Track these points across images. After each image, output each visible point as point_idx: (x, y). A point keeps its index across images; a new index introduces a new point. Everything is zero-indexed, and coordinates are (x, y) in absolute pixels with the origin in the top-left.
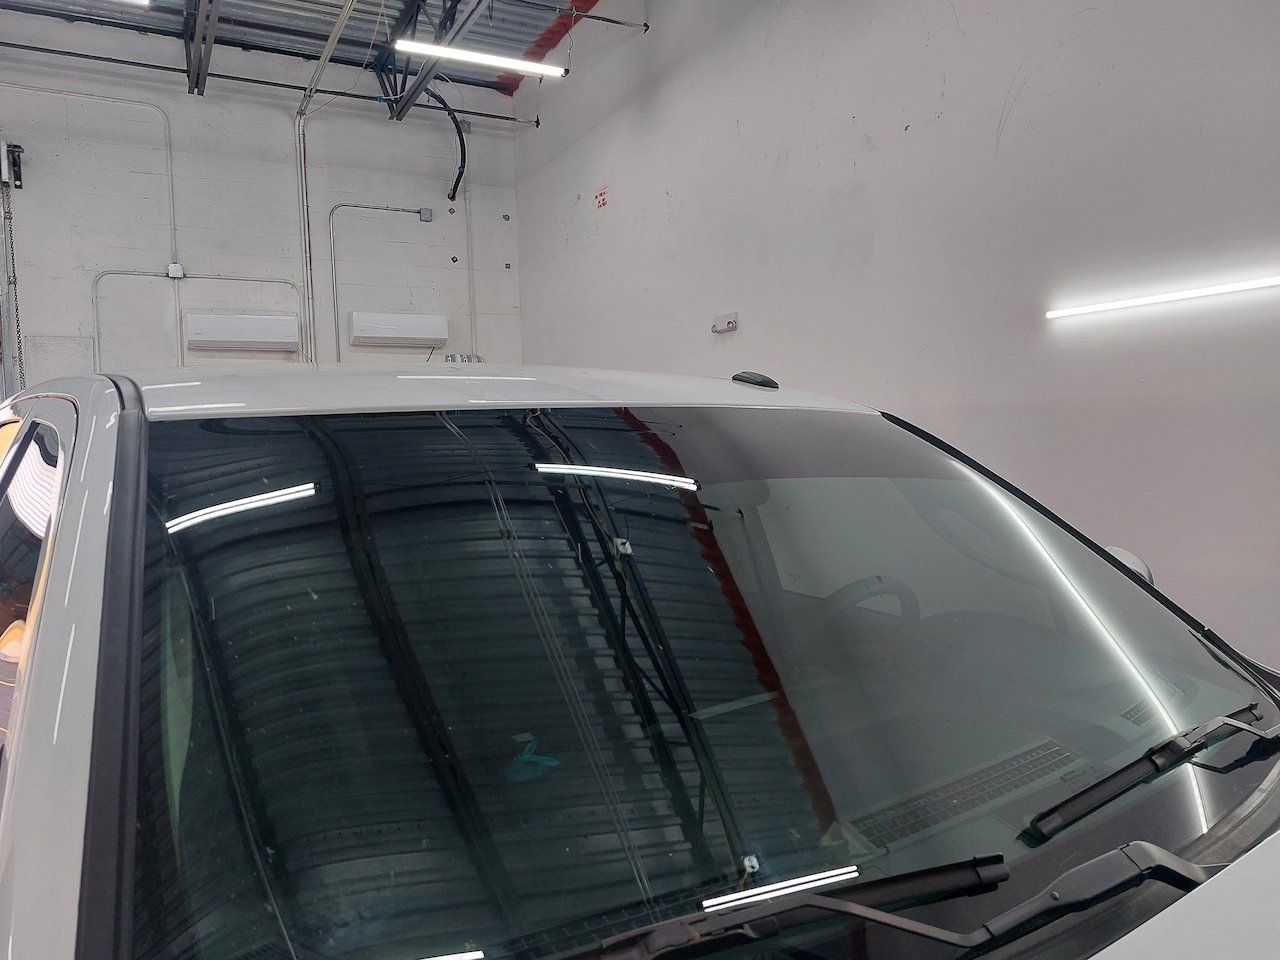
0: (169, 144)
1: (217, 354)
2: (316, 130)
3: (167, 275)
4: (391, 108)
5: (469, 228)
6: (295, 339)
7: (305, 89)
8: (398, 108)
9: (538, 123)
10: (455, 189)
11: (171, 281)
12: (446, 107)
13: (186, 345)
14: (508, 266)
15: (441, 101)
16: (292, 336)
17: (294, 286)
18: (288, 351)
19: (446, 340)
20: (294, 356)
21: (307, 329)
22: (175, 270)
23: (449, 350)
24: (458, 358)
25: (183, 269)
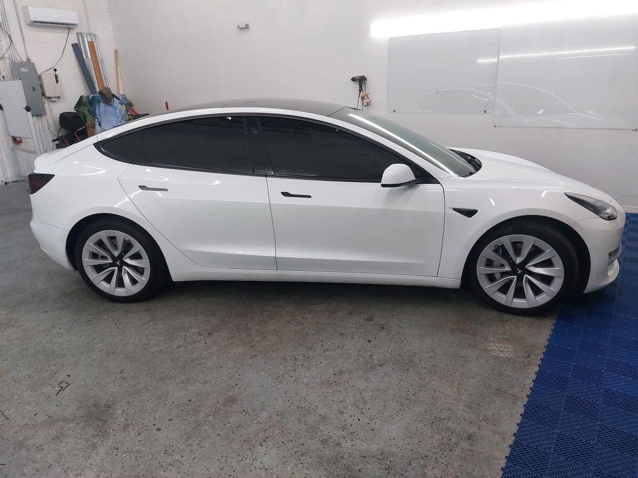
19: (76, 25)
23: (77, 30)
24: (84, 35)
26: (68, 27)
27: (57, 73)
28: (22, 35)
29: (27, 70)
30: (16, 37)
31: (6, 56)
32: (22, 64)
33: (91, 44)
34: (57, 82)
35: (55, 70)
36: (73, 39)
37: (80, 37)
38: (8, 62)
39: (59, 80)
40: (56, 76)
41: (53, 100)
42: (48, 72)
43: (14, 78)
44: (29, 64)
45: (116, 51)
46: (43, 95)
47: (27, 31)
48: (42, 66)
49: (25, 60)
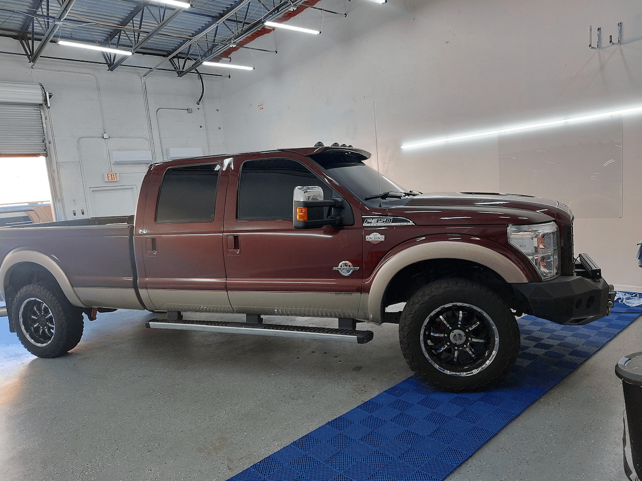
0: (99, 89)
1: (123, 166)
2: (149, 80)
3: (103, 137)
4: (178, 73)
5: (205, 115)
7: (151, 69)
8: (181, 74)
9: (230, 77)
10: (200, 100)
11: (105, 140)
12: (198, 73)
13: (112, 163)
14: (220, 128)
15: (196, 70)
16: (149, 157)
17: (146, 139)
21: (153, 153)
22: (106, 136)
25: (109, 135)
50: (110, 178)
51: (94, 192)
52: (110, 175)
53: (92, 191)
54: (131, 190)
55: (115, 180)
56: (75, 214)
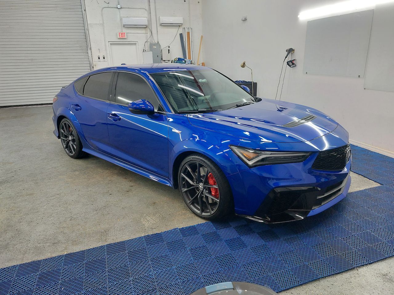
6: (147, 24)
11: (118, 9)
13: (122, 26)
14: (199, 2)
16: (146, 23)
17: (146, 10)
18: (145, 27)
19: (183, 23)
20: (147, 28)
21: (150, 21)
22: (119, 7)
23: (183, 26)
24: (186, 29)
25: (121, 6)
26: (179, 26)
27: (170, 48)
28: (157, 30)
29: (156, 47)
30: (154, 31)
31: (149, 40)
32: (155, 45)
33: (188, 33)
34: (169, 53)
35: (169, 47)
36: (181, 31)
37: (184, 30)
38: (149, 43)
39: (170, 52)
40: (169, 50)
41: (166, 61)
42: (166, 48)
43: (150, 51)
44: (158, 44)
45: (202, 37)
46: (162, 59)
47: (160, 28)
48: (164, 45)
49: (156, 42)
50: (121, 36)
51: (112, 45)
52: (120, 34)
53: (111, 44)
54: (135, 45)
55: (124, 38)
56: (99, 58)
